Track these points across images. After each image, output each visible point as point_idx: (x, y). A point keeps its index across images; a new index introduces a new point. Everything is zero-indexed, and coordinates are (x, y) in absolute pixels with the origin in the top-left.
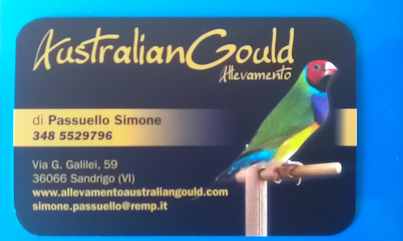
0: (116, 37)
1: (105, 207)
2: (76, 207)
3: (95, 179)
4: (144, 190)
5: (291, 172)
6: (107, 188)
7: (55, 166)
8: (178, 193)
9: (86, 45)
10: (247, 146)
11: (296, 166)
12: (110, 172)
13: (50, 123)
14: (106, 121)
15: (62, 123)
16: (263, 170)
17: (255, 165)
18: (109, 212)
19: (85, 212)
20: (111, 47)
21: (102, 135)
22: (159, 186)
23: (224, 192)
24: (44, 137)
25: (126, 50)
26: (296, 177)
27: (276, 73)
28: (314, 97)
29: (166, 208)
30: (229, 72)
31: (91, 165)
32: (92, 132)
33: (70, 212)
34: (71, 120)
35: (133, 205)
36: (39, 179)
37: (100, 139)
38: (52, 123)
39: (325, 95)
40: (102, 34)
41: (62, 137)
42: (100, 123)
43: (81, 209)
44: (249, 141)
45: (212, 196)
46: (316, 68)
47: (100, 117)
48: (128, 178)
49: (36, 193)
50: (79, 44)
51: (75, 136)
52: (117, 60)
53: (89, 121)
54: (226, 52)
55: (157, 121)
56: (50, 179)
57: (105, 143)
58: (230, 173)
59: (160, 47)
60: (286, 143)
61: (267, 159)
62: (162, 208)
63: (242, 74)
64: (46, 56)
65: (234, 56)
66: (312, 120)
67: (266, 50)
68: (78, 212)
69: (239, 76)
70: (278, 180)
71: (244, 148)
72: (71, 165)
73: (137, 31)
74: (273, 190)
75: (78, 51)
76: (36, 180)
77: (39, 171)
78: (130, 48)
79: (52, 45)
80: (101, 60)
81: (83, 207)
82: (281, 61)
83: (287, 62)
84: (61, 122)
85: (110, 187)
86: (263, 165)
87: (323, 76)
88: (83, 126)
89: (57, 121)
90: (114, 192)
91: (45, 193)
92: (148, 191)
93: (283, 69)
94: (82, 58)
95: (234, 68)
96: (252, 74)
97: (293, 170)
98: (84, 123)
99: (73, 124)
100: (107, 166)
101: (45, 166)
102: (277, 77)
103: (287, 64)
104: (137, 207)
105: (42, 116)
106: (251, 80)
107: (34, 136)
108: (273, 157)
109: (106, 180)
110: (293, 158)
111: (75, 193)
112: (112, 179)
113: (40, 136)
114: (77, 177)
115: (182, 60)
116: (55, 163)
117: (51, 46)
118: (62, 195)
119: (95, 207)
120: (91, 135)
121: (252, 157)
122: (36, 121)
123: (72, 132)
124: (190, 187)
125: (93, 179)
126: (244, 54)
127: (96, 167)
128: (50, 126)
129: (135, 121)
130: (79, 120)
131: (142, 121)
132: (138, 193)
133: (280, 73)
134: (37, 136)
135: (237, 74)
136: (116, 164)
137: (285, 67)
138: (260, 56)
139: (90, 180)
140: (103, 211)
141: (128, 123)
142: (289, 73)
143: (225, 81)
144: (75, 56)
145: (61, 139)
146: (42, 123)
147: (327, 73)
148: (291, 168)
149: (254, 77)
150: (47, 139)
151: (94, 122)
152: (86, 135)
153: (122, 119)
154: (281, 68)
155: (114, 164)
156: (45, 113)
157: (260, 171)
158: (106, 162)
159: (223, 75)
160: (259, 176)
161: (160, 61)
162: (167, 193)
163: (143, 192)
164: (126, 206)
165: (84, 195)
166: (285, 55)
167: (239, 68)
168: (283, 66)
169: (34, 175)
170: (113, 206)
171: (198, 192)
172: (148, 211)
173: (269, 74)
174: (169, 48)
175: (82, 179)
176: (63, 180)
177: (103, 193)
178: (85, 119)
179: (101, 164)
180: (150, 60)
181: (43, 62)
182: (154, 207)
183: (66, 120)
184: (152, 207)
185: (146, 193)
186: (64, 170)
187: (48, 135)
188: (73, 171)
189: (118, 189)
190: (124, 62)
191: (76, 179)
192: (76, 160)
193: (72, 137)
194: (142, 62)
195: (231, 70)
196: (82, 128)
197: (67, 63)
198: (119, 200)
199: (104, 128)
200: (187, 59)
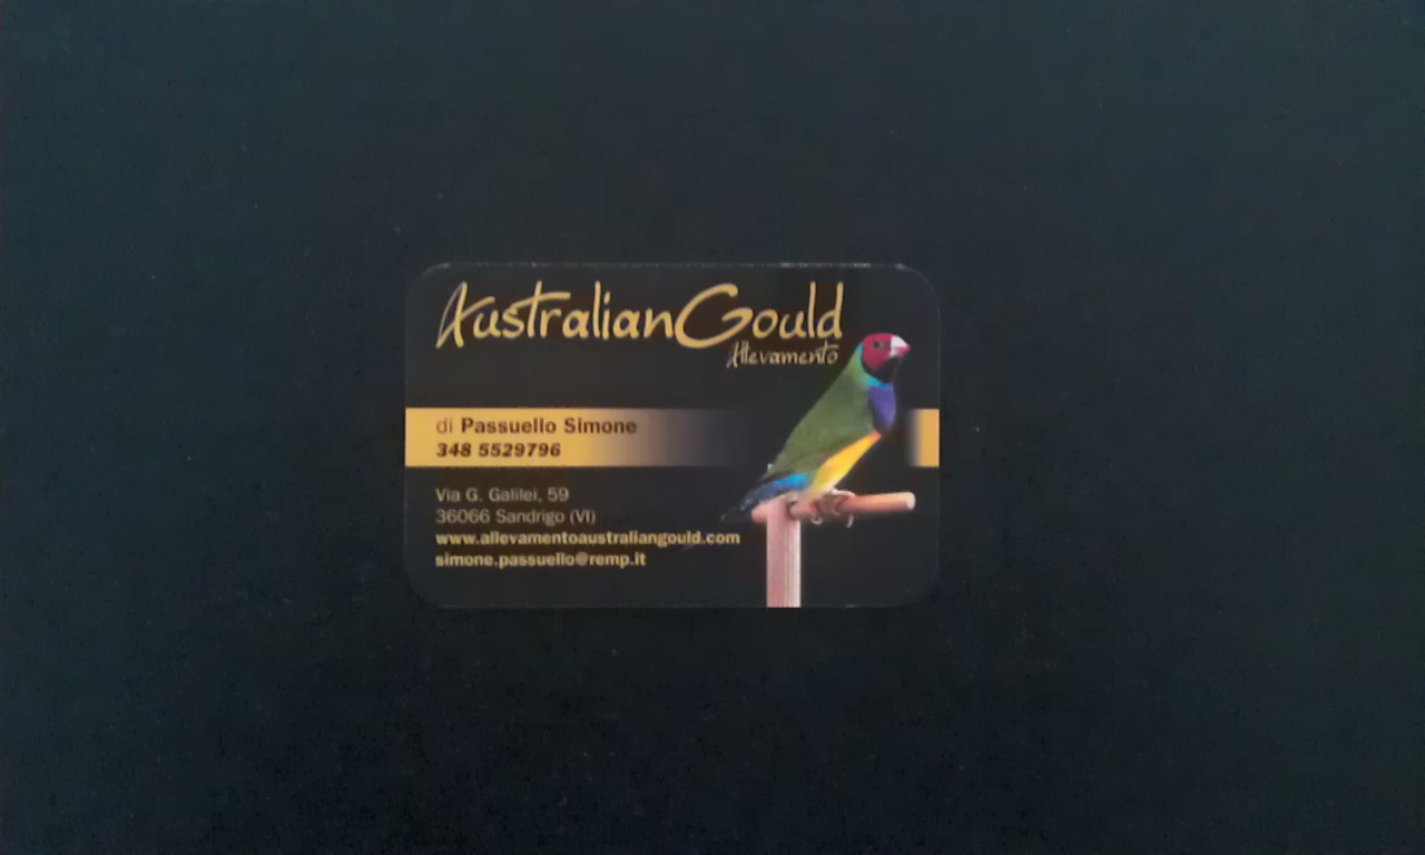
0: (565, 296)
1: (549, 561)
2: (504, 560)
3: (533, 517)
4: (609, 535)
5: (838, 507)
6: (551, 531)
7: (472, 496)
8: (662, 540)
9: (519, 309)
10: (770, 466)
11: (845, 498)
12: (558, 507)
13: (464, 430)
14: (551, 428)
15: (483, 431)
16: (793, 503)
17: (782, 497)
18: (557, 569)
19: (518, 568)
20: (558, 312)
21: (544, 450)
22: (633, 529)
23: (735, 538)
24: (455, 451)
25: (582, 317)
27: (814, 353)
28: (873, 391)
29: (643, 563)
30: (742, 352)
31: (526, 496)
32: (529, 445)
33: (494, 569)
34: (497, 426)
35: (592, 558)
36: (446, 517)
37: (541, 455)
38: (468, 430)
39: (890, 388)
40: (544, 291)
41: (483, 452)
42: (542, 430)
43: (511, 564)
44: (772, 459)
45: (716, 545)
46: (877, 345)
47: (542, 420)
48: (586, 516)
49: (441, 539)
50: (508, 306)
51: (503, 450)
52: (567, 332)
53: (525, 428)
54: (738, 320)
55: (630, 428)
56: (463, 517)
57: (549, 461)
58: (742, 508)
59: (634, 311)
60: (830, 462)
61: (801, 488)
62: (637, 562)
63: (761, 354)
64: (456, 325)
65: (750, 326)
66: (870, 426)
67: (800, 318)
68: (508, 568)
69: (757, 358)
70: (816, 519)
72: (497, 495)
73: (598, 287)
74: (809, 534)
75: (506, 317)
76: (441, 519)
77: (447, 505)
78: (587, 315)
79: (465, 307)
80: (543, 332)
81: (515, 561)
82: (822, 333)
83: (832, 336)
84: (482, 428)
85: (558, 529)
86: (794, 496)
87: (886, 358)
88: (515, 435)
89: (474, 426)
90: (564, 538)
91: (456, 540)
92: (616, 537)
93: (826, 346)
94: (513, 328)
95: (750, 345)
96: (777, 355)
97: (840, 504)
98: (517, 431)
99: (500, 432)
100: (552, 496)
101: (456, 497)
102: (816, 359)
103: (831, 339)
104: (600, 560)
105: (451, 419)
106: (775, 366)
107: (439, 450)
108: (810, 483)
109: (550, 519)
110: (840, 486)
111: (503, 539)
112: (560, 517)
113: (448, 450)
114: (506, 515)
115: (669, 333)
116: (471, 493)
117: (464, 310)
118: (483, 542)
119: (532, 561)
120: (527, 450)
121: (777, 484)
122: (442, 428)
123: (499, 444)
124: (681, 531)
125: (531, 517)
126: (765, 324)
127: (535, 497)
128: (464, 435)
129: (595, 427)
130: (508, 426)
131: (607, 428)
132: (601, 539)
133: (821, 352)
134: (443, 450)
135: (754, 355)
136: (567, 493)
137: (829, 344)
138: (790, 327)
139: (526, 518)
140: (547, 567)
141: (585, 430)
142: (836, 355)
143: (736, 365)
144: (501, 325)
145: (481, 455)
146: (451, 431)
147: (893, 353)
148: (837, 501)
149: (781, 359)
150: (459, 455)
151: (533, 429)
152: (520, 450)
153: (576, 424)
154: (823, 345)
155: (564, 494)
156: (456, 415)
157: (789, 506)
158: (550, 491)
159: (733, 354)
160: (788, 513)
161: (635, 334)
162: (645, 539)
163: (609, 538)
164: (581, 559)
165: (517, 542)
166: (828, 325)
167: (758, 346)
168: (826, 344)
169: (439, 511)
170: (561, 559)
171: (694, 538)
172: (616, 567)
173: (804, 355)
174: (649, 314)
175: (514, 518)
176: (485, 518)
177: (545, 539)
178: (518, 424)
179: (543, 494)
180: (618, 332)
181: (451, 335)
182: (625, 560)
183: (489, 425)
184: (623, 561)
185: (612, 539)
186: (484, 503)
187: (460, 448)
188: (500, 505)
189: (569, 533)
190: (578, 336)
191: (504, 518)
192: (505, 486)
193: (499, 452)
194: (606, 335)
195: (746, 348)
196: (514, 439)
197: (490, 336)
198: (572, 550)
199: (548, 439)
200: (677, 330)
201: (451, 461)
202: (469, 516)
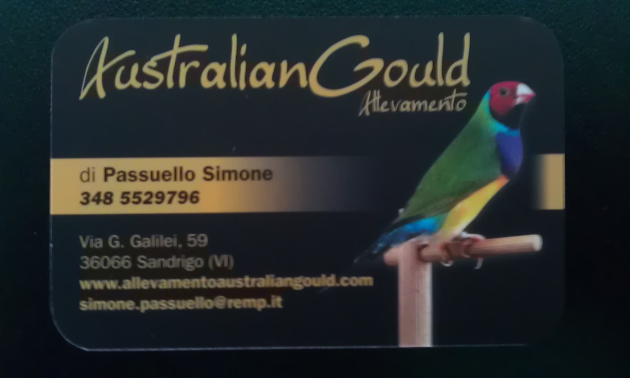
0: (204, 48)
1: (188, 304)
2: (145, 305)
3: (174, 262)
4: (247, 279)
5: (467, 249)
6: (191, 275)
7: (114, 244)
8: (298, 283)
9: (158, 62)
10: (401, 211)
11: (474, 240)
12: (196, 252)
13: (106, 180)
14: (190, 176)
15: (125, 180)
16: (425, 246)
17: (413, 240)
18: (196, 312)
19: (159, 312)
20: (196, 64)
21: (184, 197)
22: (269, 273)
23: (367, 281)
24: (97, 200)
25: (219, 68)
26: (475, 256)
27: (443, 102)
28: (500, 135)
29: (280, 306)
30: (374, 100)
31: (166, 242)
32: (169, 193)
33: (136, 313)
34: (138, 175)
35: (230, 301)
36: (89, 263)
37: (181, 203)
38: (110, 178)
39: (516, 133)
40: (182, 44)
41: (125, 200)
42: (181, 179)
43: (152, 308)
45: (350, 287)
46: (503, 93)
47: (181, 169)
48: (223, 260)
49: (85, 285)
50: (149, 60)
51: (144, 198)
52: (205, 83)
53: (165, 176)
54: (369, 70)
55: (266, 175)
56: (105, 262)
57: (188, 208)
58: (375, 252)
59: (269, 62)
60: (459, 206)
61: (430, 231)
62: (274, 305)
63: (393, 103)
64: (98, 78)
65: (381, 76)
66: (498, 170)
67: (429, 67)
68: (149, 312)
69: (388, 106)
70: (447, 262)
71: (396, 214)
72: (138, 242)
73: (234, 38)
74: (440, 277)
75: (146, 70)
76: (85, 265)
77: (90, 252)
78: (224, 66)
79: (107, 61)
80: (182, 83)
81: (156, 305)
82: (450, 82)
83: (460, 85)
84: (123, 177)
85: (196, 274)
86: (425, 240)
87: (513, 106)
88: (156, 183)
89: (116, 176)
90: (202, 282)
91: (99, 285)
92: (253, 280)
93: (454, 96)
94: (153, 80)
95: (381, 94)
96: (408, 103)
97: (469, 246)
98: (158, 179)
99: (141, 180)
101: (99, 243)
102: (444, 107)
103: (459, 88)
104: (236, 303)
105: (94, 168)
106: (405, 113)
107: (81, 198)
108: (440, 227)
109: (190, 264)
110: (470, 228)
111: (144, 284)
112: (199, 263)
113: (91, 198)
114: (146, 261)
115: (303, 83)
116: (114, 239)
117: (106, 63)
118: (125, 287)
119: (173, 305)
120: (168, 197)
121: (409, 227)
122: (85, 177)
123: (140, 193)
124: (316, 274)
126: (395, 73)
127: (175, 244)
128: (106, 184)
129: (233, 175)
130: (149, 175)
131: (244, 175)
132: (238, 283)
133: (450, 100)
134: (86, 199)
135: (385, 103)
136: (206, 240)
137: (457, 92)
138: (419, 76)
139: (166, 263)
140: (186, 311)
141: (224, 179)
142: (464, 102)
143: (368, 113)
144: (141, 77)
145: (123, 203)
146: (94, 180)
147: (519, 100)
148: (466, 243)
149: (411, 106)
150: (101, 204)
151: (173, 177)
152: (160, 197)
153: (214, 172)
154: (451, 94)
155: (201, 240)
156: (99, 164)
157: (420, 248)
158: (190, 237)
159: (364, 104)
160: (420, 257)
161: (270, 84)
162: (282, 282)
163: (247, 282)
164: (220, 303)
165: (157, 287)
166: (456, 74)
167: (388, 95)
168: (455, 91)
169: (82, 258)
170: (201, 303)
171: (328, 281)
172: (253, 310)
173: (434, 102)
174: (284, 65)
175: (155, 263)
176: (126, 264)
177: (184, 284)
178: (158, 173)
179: (182, 240)
180: (255, 83)
181: (94, 88)
182: (262, 303)
183: (130, 175)
184: (259, 304)
185: (250, 283)
186: (127, 250)
187: (102, 197)
188: (142, 251)
189: (208, 277)
190: (215, 86)
191: (145, 263)
192: (146, 234)
193: (140, 200)
194: (242, 86)
195: (377, 97)
196: (154, 187)
197: (131, 88)
198: (210, 294)
199: (187, 187)
200: (311, 81)
201: (93, 209)
202: (111, 262)
